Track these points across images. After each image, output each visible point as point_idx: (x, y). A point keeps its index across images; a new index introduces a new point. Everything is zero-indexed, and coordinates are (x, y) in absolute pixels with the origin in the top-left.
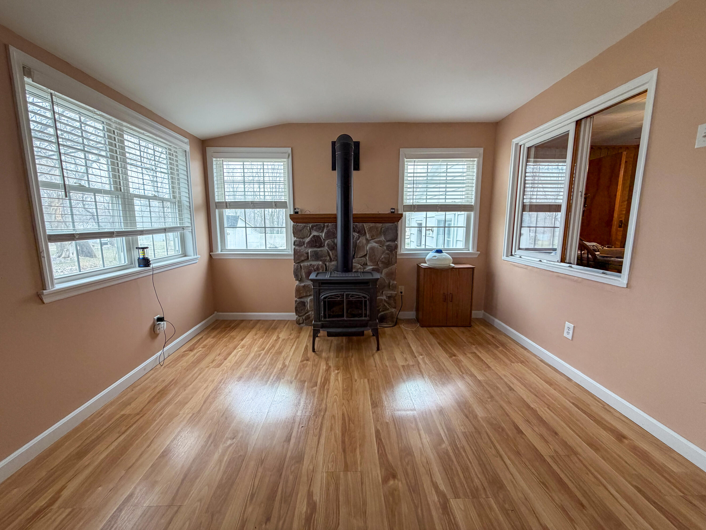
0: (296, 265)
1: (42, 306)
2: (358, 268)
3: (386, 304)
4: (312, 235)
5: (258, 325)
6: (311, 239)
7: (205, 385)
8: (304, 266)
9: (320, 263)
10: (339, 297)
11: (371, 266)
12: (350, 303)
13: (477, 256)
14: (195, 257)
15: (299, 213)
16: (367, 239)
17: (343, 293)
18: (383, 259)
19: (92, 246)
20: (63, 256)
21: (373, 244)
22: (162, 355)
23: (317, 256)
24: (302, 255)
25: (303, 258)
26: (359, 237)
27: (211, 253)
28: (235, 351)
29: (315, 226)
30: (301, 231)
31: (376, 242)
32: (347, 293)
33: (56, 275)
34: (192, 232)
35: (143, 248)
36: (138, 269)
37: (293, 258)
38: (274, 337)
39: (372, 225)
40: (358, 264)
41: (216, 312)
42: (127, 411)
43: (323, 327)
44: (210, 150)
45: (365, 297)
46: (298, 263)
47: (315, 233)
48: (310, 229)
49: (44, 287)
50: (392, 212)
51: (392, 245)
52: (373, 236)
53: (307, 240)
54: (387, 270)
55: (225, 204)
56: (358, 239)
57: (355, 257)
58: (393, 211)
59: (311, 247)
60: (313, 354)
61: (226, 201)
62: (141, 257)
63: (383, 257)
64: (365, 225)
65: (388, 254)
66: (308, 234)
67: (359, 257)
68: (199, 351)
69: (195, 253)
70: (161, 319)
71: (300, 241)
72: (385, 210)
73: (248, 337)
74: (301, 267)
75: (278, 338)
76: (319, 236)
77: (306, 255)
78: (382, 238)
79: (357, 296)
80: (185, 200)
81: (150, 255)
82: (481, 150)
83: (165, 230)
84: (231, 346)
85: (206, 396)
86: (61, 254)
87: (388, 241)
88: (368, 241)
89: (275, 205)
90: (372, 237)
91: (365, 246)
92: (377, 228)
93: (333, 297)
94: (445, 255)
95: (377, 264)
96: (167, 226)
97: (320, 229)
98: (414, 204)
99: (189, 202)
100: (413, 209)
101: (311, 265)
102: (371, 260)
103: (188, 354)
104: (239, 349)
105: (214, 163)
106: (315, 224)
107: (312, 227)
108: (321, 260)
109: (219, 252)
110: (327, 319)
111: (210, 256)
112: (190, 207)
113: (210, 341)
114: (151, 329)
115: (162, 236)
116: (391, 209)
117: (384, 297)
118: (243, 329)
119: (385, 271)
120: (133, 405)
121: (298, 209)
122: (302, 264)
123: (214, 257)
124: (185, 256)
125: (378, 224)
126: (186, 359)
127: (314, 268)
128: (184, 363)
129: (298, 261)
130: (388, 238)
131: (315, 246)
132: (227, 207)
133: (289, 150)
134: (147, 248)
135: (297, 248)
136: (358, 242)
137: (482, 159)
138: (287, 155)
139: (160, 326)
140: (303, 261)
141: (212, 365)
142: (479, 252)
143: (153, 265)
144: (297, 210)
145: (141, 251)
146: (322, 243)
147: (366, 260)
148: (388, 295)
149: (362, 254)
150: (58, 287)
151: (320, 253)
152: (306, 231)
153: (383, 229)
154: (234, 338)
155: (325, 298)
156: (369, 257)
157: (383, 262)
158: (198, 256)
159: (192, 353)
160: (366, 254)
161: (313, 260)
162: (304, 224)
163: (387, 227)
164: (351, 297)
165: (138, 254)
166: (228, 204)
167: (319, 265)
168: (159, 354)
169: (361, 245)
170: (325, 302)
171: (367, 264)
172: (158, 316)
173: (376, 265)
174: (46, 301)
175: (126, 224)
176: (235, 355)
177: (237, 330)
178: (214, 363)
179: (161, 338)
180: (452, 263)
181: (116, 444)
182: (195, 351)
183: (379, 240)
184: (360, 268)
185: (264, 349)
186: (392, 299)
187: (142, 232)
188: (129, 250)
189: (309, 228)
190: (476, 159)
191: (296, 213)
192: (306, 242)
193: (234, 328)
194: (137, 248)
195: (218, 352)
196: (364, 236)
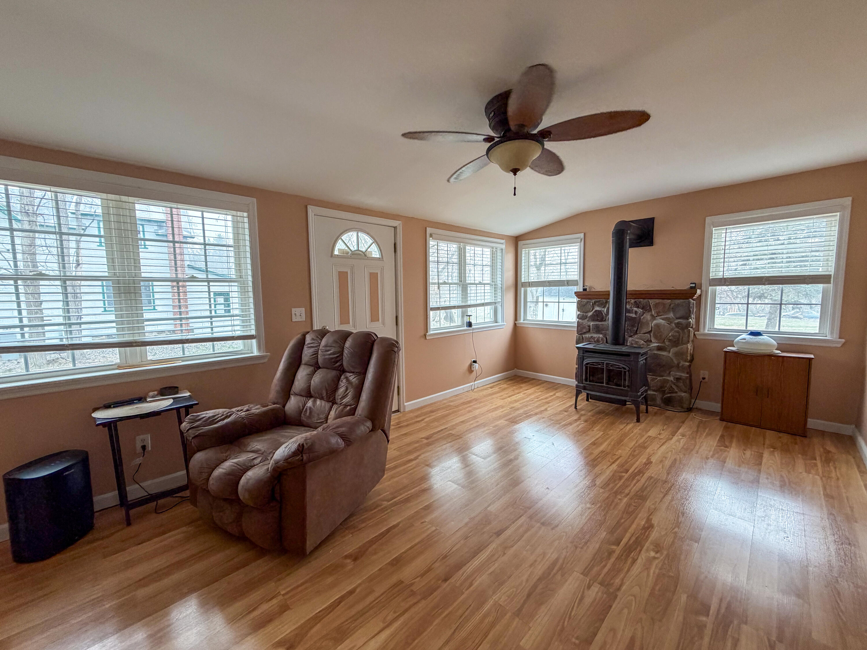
0: (578, 335)
1: (426, 340)
2: (641, 343)
3: (674, 387)
4: (594, 311)
5: (545, 384)
6: (593, 313)
7: (491, 405)
8: (586, 338)
9: (601, 336)
10: (600, 364)
11: (657, 343)
12: (609, 371)
13: (839, 345)
14: (503, 324)
15: (587, 290)
16: (652, 316)
17: (603, 362)
18: (670, 337)
19: (454, 313)
20: (435, 320)
21: (659, 321)
22: (473, 385)
23: (598, 330)
24: (584, 328)
25: (584, 331)
26: (644, 313)
27: (516, 322)
28: (517, 395)
29: (597, 302)
30: (584, 306)
31: (663, 319)
32: (607, 362)
33: (431, 327)
34: (502, 306)
35: (469, 316)
36: (466, 328)
37: (576, 329)
38: (551, 394)
39: (657, 301)
40: (641, 340)
41: (515, 369)
42: (452, 404)
43: (585, 388)
44: (520, 243)
45: (625, 369)
46: (581, 334)
47: (597, 308)
48: (593, 305)
49: (427, 332)
50: (691, 287)
51: (683, 323)
52: (659, 312)
53: (590, 314)
54: (676, 350)
55: (528, 284)
56: (642, 316)
57: (638, 332)
58: (694, 285)
59: (593, 320)
60: (574, 410)
61: (529, 281)
62: (468, 321)
63: (670, 335)
64: (651, 301)
65: (678, 332)
66: (590, 309)
67: (642, 333)
68: (496, 389)
69: (503, 321)
70: (475, 362)
71: (583, 315)
72: (683, 285)
73: (532, 389)
74: (583, 338)
75: (555, 394)
76: (600, 311)
77: (588, 328)
78: (671, 315)
79: (618, 367)
80: (499, 283)
81: (473, 321)
82: (848, 201)
83: (483, 305)
84: (517, 391)
85: (489, 409)
86: (435, 319)
87: (677, 318)
88: (653, 318)
89: (567, 283)
90: (658, 314)
91: (650, 323)
92: (664, 305)
93: (594, 364)
94: (765, 338)
95: (664, 342)
96: (486, 301)
97: (602, 304)
98: (725, 277)
99: (502, 284)
100: (723, 283)
101: (592, 337)
102: (656, 337)
103: (488, 389)
104: (521, 394)
105: (523, 252)
106: (598, 300)
107: (595, 303)
108: (601, 333)
109: (522, 321)
110: (588, 383)
111: (515, 324)
112: (502, 287)
113: (505, 386)
114: (469, 367)
115: (482, 308)
116: (691, 283)
117: (672, 378)
118: (532, 384)
119: (673, 350)
120: (454, 403)
121: (587, 286)
122: (583, 336)
123: (517, 325)
124: (496, 323)
125: (665, 300)
126: (486, 391)
127: (594, 340)
128: (485, 393)
129: (580, 333)
130: (678, 315)
131: (597, 320)
132: (529, 286)
133: (582, 235)
134: (471, 316)
135: (580, 321)
136: (642, 317)
137: (850, 212)
138: (579, 240)
139: (475, 366)
140: (585, 333)
141: (499, 398)
142: (843, 340)
143: (473, 327)
144: (585, 287)
145: (468, 317)
146: (603, 318)
147: (651, 336)
148: (677, 377)
149: (645, 330)
150: (431, 332)
151: (601, 326)
152: (589, 306)
153: (672, 305)
154: (521, 388)
155: (587, 364)
156: (654, 334)
157: (670, 340)
158: (504, 323)
159: (491, 390)
160: (652, 330)
161: (594, 333)
162: (588, 300)
163: (677, 303)
164: (611, 366)
165: (466, 319)
166: (530, 284)
167: (599, 337)
168: (472, 384)
169: (644, 321)
170: (586, 368)
171: (651, 341)
172: (474, 360)
173: (662, 343)
174: (427, 338)
175: (462, 302)
176: (516, 397)
177: (527, 384)
178: (502, 397)
179: (474, 374)
180: (776, 349)
181: (444, 413)
182: (493, 389)
183: (667, 317)
184: (643, 344)
185: (538, 398)
186: (682, 381)
187: (470, 306)
188: (463, 317)
189: (592, 303)
190: (838, 214)
191: (585, 290)
192: (589, 315)
193: (525, 382)
194: (467, 316)
195: (507, 392)
196: (649, 312)
